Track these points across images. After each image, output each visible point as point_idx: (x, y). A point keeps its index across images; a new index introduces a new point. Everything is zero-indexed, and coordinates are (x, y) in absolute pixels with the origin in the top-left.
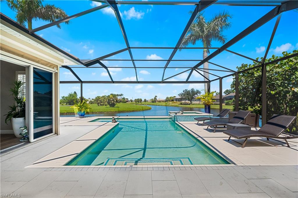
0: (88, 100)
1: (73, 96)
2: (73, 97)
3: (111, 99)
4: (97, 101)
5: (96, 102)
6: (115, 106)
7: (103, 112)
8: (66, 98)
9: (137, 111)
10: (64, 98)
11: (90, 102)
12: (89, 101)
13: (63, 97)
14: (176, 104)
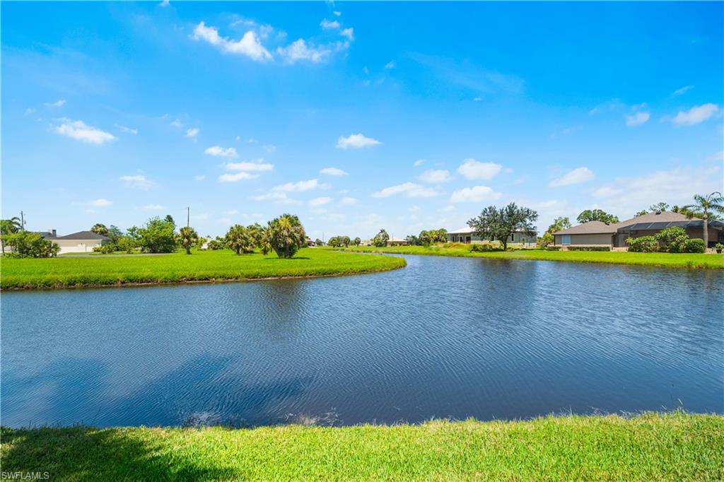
0: (206, 241)
1: (163, 228)
2: (161, 229)
3: (285, 233)
4: (234, 240)
5: (231, 242)
6: (295, 256)
7: (261, 277)
8: (142, 231)
9: (375, 272)
10: (135, 233)
11: (210, 246)
12: (209, 242)
13: (134, 229)
14: (460, 250)
